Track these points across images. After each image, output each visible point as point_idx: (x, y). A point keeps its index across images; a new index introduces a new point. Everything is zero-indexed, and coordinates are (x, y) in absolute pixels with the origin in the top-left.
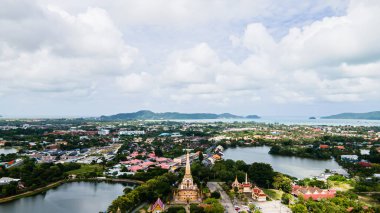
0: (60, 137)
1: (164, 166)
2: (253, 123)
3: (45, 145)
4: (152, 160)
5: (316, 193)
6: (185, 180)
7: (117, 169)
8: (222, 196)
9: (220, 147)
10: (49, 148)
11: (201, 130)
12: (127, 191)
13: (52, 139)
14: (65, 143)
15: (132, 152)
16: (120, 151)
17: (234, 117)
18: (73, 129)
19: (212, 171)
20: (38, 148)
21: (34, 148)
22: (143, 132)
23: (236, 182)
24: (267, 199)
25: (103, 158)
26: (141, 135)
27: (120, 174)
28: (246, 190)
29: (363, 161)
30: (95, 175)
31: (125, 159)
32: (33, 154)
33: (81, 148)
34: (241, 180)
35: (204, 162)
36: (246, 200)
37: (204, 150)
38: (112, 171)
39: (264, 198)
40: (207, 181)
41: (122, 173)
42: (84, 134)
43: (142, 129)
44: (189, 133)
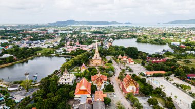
0: (28, 34)
1: (84, 49)
2: (128, 26)
3: (21, 38)
4: (77, 46)
5: (158, 60)
6: (95, 55)
7: (61, 50)
8: (113, 62)
9: (111, 39)
10: (24, 40)
11: (101, 31)
12: (68, 61)
13: (24, 35)
14: (32, 38)
15: (67, 42)
16: (61, 41)
17: (118, 23)
18: (34, 30)
19: (108, 51)
20: (18, 40)
21: (16, 40)
22: (71, 32)
23: (120, 56)
24: (135, 64)
25: (53, 45)
26: (70, 33)
27: (62, 52)
28: (125, 59)
29: (182, 45)
30: (50, 53)
31: (64, 45)
32: (17, 43)
33: (40, 40)
34: (122, 55)
35: (103, 47)
36: (125, 64)
37: (103, 41)
38: (58, 51)
39: (133, 63)
40: (105, 56)
41: (64, 52)
42: (40, 33)
43: (70, 30)
44: (95, 32)
